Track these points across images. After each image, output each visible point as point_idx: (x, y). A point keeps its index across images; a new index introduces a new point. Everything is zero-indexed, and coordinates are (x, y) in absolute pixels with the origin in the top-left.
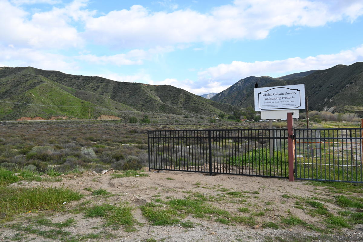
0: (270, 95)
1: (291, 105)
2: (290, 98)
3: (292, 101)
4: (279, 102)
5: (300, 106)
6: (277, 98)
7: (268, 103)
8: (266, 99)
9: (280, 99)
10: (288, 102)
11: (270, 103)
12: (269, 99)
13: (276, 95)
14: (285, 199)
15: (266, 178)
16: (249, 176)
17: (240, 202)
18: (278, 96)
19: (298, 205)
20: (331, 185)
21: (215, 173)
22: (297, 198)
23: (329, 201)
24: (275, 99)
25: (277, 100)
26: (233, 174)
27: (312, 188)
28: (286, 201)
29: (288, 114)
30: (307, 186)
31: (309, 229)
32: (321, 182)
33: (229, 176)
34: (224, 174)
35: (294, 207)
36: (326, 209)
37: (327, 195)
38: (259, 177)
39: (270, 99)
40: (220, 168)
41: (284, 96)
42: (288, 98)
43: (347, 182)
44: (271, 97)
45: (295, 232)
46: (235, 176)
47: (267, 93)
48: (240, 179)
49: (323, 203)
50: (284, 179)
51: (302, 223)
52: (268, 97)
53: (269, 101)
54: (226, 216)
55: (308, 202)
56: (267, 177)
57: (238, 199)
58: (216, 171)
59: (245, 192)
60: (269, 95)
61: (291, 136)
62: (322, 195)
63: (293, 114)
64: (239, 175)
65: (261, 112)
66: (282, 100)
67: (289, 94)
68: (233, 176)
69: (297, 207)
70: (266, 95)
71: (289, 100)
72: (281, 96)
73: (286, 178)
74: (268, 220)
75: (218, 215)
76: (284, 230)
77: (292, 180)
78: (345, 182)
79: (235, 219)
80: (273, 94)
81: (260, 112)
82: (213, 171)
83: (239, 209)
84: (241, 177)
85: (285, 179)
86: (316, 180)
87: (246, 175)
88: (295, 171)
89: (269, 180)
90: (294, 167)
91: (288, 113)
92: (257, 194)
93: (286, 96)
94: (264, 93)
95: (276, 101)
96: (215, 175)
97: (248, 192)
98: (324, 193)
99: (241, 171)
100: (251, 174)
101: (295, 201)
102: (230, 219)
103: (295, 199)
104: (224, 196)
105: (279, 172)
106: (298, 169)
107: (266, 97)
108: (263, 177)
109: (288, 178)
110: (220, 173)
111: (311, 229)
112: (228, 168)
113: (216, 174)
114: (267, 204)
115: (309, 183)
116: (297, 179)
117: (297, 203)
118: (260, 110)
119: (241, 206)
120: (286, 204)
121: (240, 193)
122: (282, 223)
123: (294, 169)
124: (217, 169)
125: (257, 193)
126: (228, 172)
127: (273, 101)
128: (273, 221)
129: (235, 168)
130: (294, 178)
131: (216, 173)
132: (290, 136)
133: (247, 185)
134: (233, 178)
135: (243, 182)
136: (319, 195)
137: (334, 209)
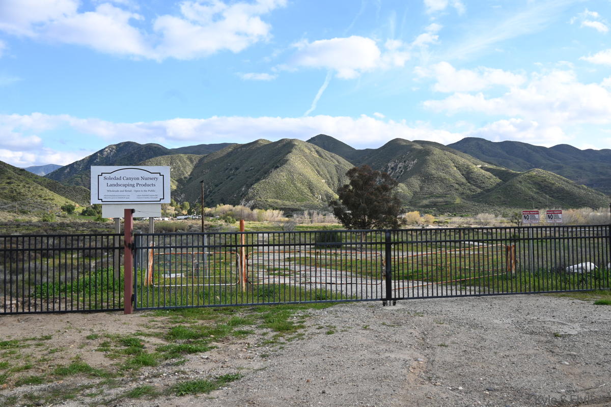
0: (118, 179)
1: (150, 197)
2: (149, 185)
3: (151, 191)
4: (130, 191)
5: (163, 199)
6: (128, 185)
7: (113, 191)
8: (111, 185)
9: (133, 186)
10: (145, 191)
11: (118, 191)
12: (115, 185)
13: (127, 179)
14: (88, 341)
15: (88, 314)
16: (60, 312)
17: (4, 355)
18: (130, 182)
20: (181, 313)
22: (108, 336)
23: (157, 335)
24: (125, 186)
25: (128, 188)
26: (30, 313)
27: (145, 320)
28: (87, 344)
31: (91, 377)
32: (168, 310)
34: (11, 314)
35: (97, 351)
36: (142, 347)
37: (161, 327)
38: (75, 314)
39: (117, 185)
41: (140, 182)
42: (145, 185)
44: (119, 182)
45: (66, 383)
47: (112, 176)
48: (38, 319)
49: (143, 338)
50: (115, 312)
51: (86, 370)
52: (115, 182)
53: (115, 188)
55: (122, 341)
56: (90, 311)
57: (3, 351)
59: (27, 340)
60: (115, 178)
61: (129, 244)
62: (154, 329)
63: (133, 211)
64: (41, 313)
65: (103, 206)
66: (136, 188)
67: (147, 179)
69: (100, 350)
70: (110, 179)
71: (147, 188)
72: (135, 182)
73: (120, 310)
74: (31, 373)
76: (50, 384)
77: (129, 313)
78: (200, 307)
80: (122, 178)
81: (100, 206)
84: (40, 317)
85: (120, 312)
86: (164, 309)
87: (54, 312)
88: (133, 298)
89: (89, 316)
90: (132, 291)
91: (125, 210)
92: (46, 339)
93: (143, 182)
94: (107, 176)
95: (127, 190)
97: (34, 339)
98: (160, 325)
99: (50, 306)
100: (63, 309)
101: (102, 342)
103: (105, 339)
105: (115, 302)
106: (138, 296)
107: (110, 182)
108: (84, 312)
109: (123, 310)
111: (94, 375)
114: (52, 352)
115: (153, 313)
116: (136, 310)
117: (104, 345)
118: (100, 202)
120: (86, 347)
121: (16, 341)
122: (52, 374)
123: (132, 295)
125: (49, 338)
127: (123, 188)
128: (38, 375)
129: (39, 302)
130: (132, 309)
132: (127, 245)
133: (43, 327)
134: (26, 320)
135: (39, 324)
136: (150, 328)
137: (155, 345)
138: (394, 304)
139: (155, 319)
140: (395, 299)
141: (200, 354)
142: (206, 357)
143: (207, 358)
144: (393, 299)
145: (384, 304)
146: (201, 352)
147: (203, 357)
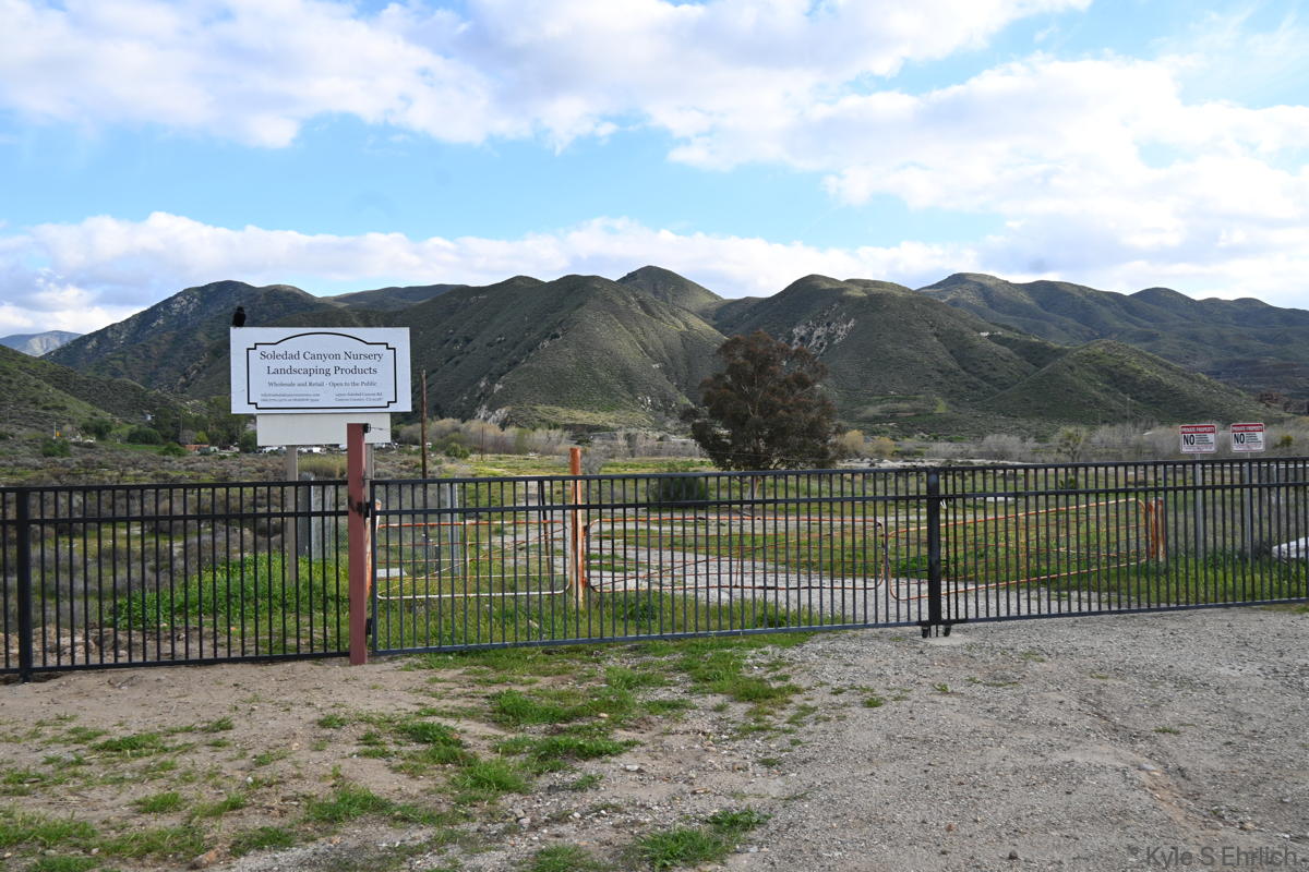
0: (292, 357)
1: (365, 397)
2: (363, 372)
3: (367, 384)
4: (321, 385)
5: (395, 402)
6: (315, 371)
7: (282, 385)
8: (277, 372)
9: (327, 373)
10: (354, 384)
11: (292, 385)
12: (286, 372)
13: (313, 357)
14: (327, 732)
15: (266, 664)
16: (202, 663)
17: (149, 773)
18: (320, 364)
19: (371, 745)
20: (481, 660)
21: (45, 668)
22: (368, 721)
23: (471, 715)
24: (308, 372)
25: (316, 378)
26: (131, 665)
27: (420, 677)
28: (329, 739)
29: (351, 427)
30: (407, 674)
31: (399, 823)
32: (451, 653)
33: (109, 675)
34: (87, 667)
35: (358, 755)
36: (459, 743)
37: (466, 695)
38: (239, 666)
39: (291, 371)
40: (73, 645)
41: (342, 363)
42: (355, 371)
43: (527, 645)
44: (295, 364)
45: (352, 843)
46: (140, 672)
47: (279, 349)
48: (158, 680)
49: (451, 723)
50: (335, 659)
51: (376, 807)
52: (285, 364)
53: (286, 378)
54: (77, 846)
55: (405, 730)
56: (271, 660)
57: (140, 762)
58: (52, 661)
59: (174, 732)
60: (286, 356)
61: (360, 504)
62: (452, 698)
63: (365, 428)
64: (158, 664)
65: (258, 418)
66: (335, 378)
67: (358, 357)
68: (128, 673)
69: (367, 754)
70: (275, 356)
71: (358, 378)
72: (330, 364)
73: (339, 654)
74: (255, 822)
75: (43, 844)
76: (312, 846)
77: (359, 661)
78: (522, 645)
79: (117, 849)
80: (301, 355)
81: (252, 418)
82: (37, 664)
83: (139, 803)
84: (163, 674)
85: (338, 659)
86: (439, 651)
87: (188, 663)
88: (370, 626)
89: (277, 670)
90: (368, 615)
91: (349, 425)
92: (222, 729)
93: (350, 364)
94: (269, 349)
95: (314, 382)
96: (48, 678)
97: (189, 730)
98: (458, 690)
99: (166, 647)
100: (208, 654)
101: (361, 734)
102: (95, 851)
103: (364, 727)
104: (79, 762)
105: (314, 635)
106: (381, 621)
107: (275, 364)
108: (256, 660)
109: (347, 654)
110: (73, 668)
111: (404, 819)
112: (109, 643)
113: (49, 673)
114: (261, 762)
115: (417, 661)
116: (376, 655)
117: (368, 739)
118: (252, 410)
119: (151, 791)
120: (330, 747)
121: (151, 737)
122: (306, 821)
123: (368, 620)
124: (58, 650)
125: (224, 726)
126: (109, 659)
127: (305, 378)
128: (274, 823)
129: (137, 639)
130: (367, 651)
131: (52, 669)
132: (355, 505)
133: (189, 699)
134: (131, 682)
135: (172, 692)
136: (441, 698)
137: (484, 738)
138: (946, 634)
139: (440, 676)
140: (949, 623)
141: (613, 759)
142: (636, 767)
143: (640, 771)
144: (943, 623)
145: (925, 634)
146: (611, 755)
147: (628, 767)
